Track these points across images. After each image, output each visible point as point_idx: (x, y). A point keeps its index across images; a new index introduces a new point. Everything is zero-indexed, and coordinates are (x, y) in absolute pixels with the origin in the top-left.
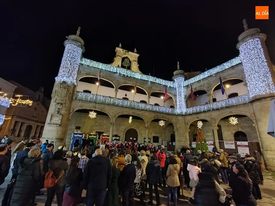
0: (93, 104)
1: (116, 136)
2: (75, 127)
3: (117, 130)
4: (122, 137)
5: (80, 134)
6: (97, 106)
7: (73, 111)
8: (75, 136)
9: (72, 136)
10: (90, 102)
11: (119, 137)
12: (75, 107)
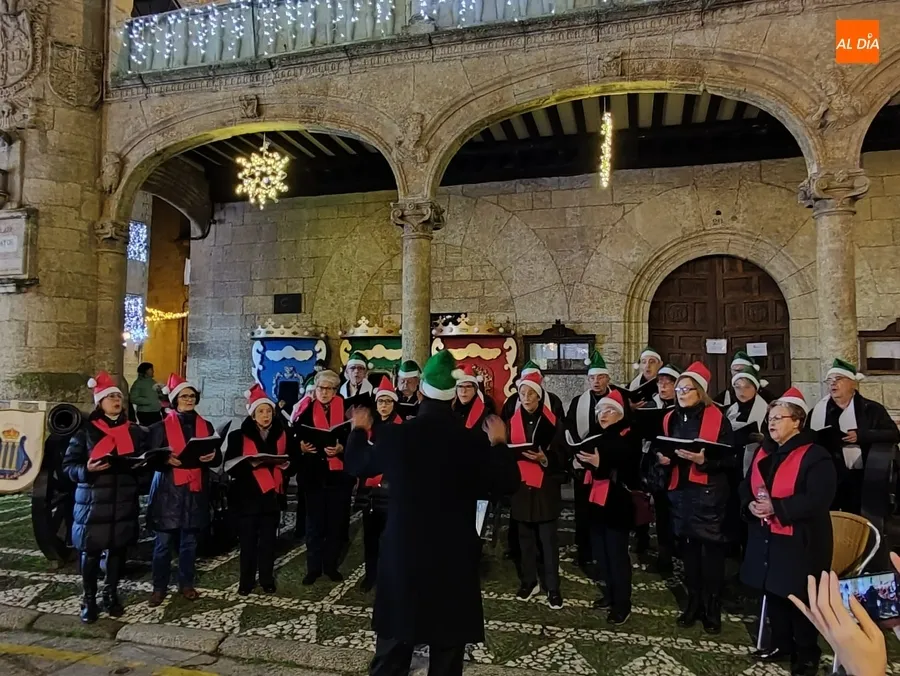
0: (239, 87)
1: (560, 333)
2: (269, 303)
3: (568, 286)
4: (619, 337)
5: (297, 343)
6: (268, 88)
7: (120, 175)
8: (273, 355)
9: (257, 358)
10: (213, 72)
11: (590, 339)
12: (127, 139)
